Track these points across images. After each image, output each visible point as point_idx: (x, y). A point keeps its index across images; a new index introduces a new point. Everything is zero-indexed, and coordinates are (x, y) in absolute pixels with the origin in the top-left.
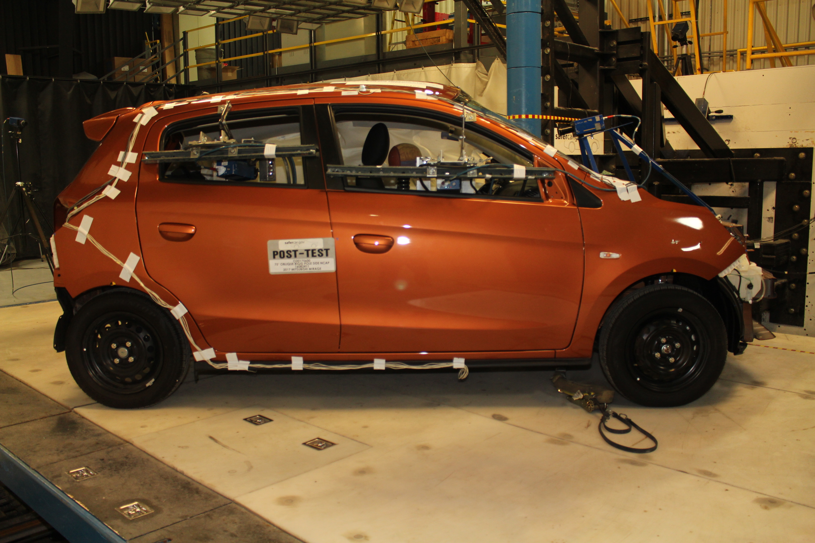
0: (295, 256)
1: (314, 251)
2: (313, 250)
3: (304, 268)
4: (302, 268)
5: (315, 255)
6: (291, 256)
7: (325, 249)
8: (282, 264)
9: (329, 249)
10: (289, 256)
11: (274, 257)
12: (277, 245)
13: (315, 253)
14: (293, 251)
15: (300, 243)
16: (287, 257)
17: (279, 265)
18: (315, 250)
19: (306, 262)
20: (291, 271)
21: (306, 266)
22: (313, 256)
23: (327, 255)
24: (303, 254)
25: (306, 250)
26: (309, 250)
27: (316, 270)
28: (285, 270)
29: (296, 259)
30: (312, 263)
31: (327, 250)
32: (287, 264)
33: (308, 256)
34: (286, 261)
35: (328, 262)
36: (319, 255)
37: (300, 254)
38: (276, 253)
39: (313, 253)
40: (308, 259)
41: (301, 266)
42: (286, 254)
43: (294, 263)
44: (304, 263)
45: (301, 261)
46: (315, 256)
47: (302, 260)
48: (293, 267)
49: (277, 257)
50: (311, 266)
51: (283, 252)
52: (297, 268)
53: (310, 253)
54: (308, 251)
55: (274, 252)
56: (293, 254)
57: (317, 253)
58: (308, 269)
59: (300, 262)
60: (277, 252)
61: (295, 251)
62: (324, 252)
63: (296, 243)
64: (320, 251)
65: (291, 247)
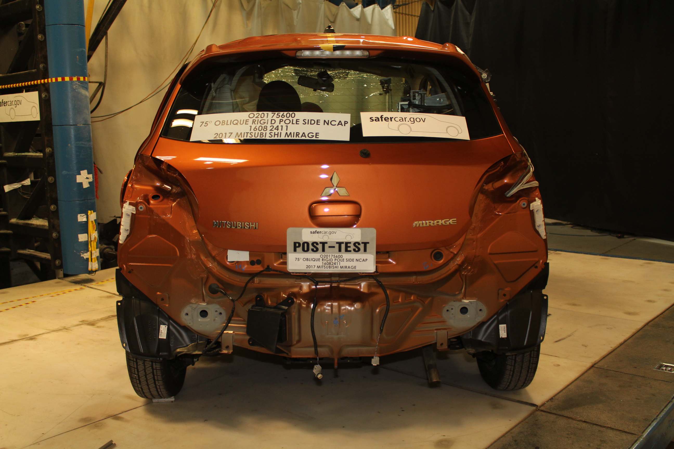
3: (334, 265)
4: (331, 265)
6: (317, 250)
7: (362, 243)
9: (368, 243)
13: (350, 247)
19: (337, 259)
21: (336, 263)
25: (337, 243)
26: (343, 243)
29: (323, 254)
31: (365, 244)
39: (347, 247)
41: (330, 263)
43: (321, 259)
45: (331, 256)
47: (331, 254)
48: (320, 263)
50: (343, 264)
54: (340, 244)
55: (295, 243)
58: (339, 267)
59: (329, 258)
63: (325, 233)
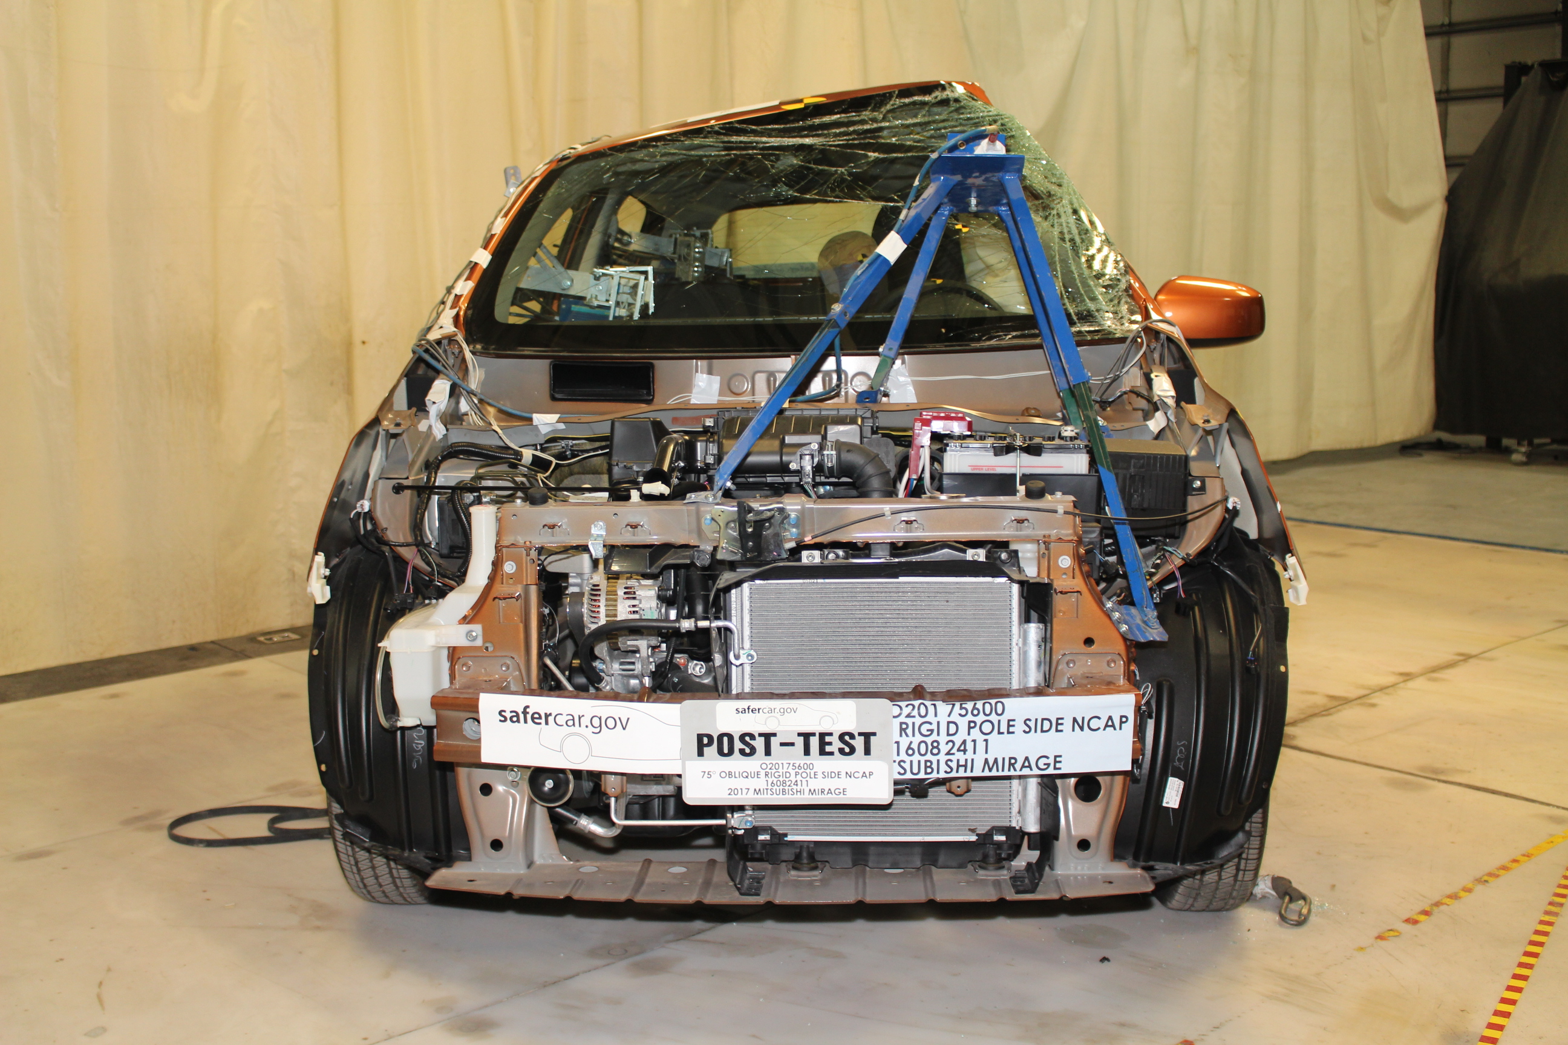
0: (768, 752)
1: (828, 739)
2: (822, 736)
5: (828, 749)
8: (723, 775)
10: (748, 751)
11: (700, 753)
12: (713, 714)
14: (760, 735)
15: (783, 712)
16: (742, 752)
17: (716, 777)
18: (831, 734)
20: (751, 794)
22: (822, 752)
23: (867, 751)
24: (792, 744)
27: (830, 795)
28: (732, 791)
30: (820, 775)
32: (741, 775)
33: (807, 752)
34: (737, 763)
35: (871, 774)
36: (841, 751)
37: (782, 744)
38: (705, 740)
40: (807, 760)
42: (738, 745)
44: (793, 773)
46: (831, 754)
49: (711, 751)
51: (731, 737)
52: (770, 787)
53: (814, 742)
56: (759, 744)
57: (837, 745)
60: (710, 737)
61: (768, 737)
62: (859, 743)
64: (847, 738)
65: (755, 724)
